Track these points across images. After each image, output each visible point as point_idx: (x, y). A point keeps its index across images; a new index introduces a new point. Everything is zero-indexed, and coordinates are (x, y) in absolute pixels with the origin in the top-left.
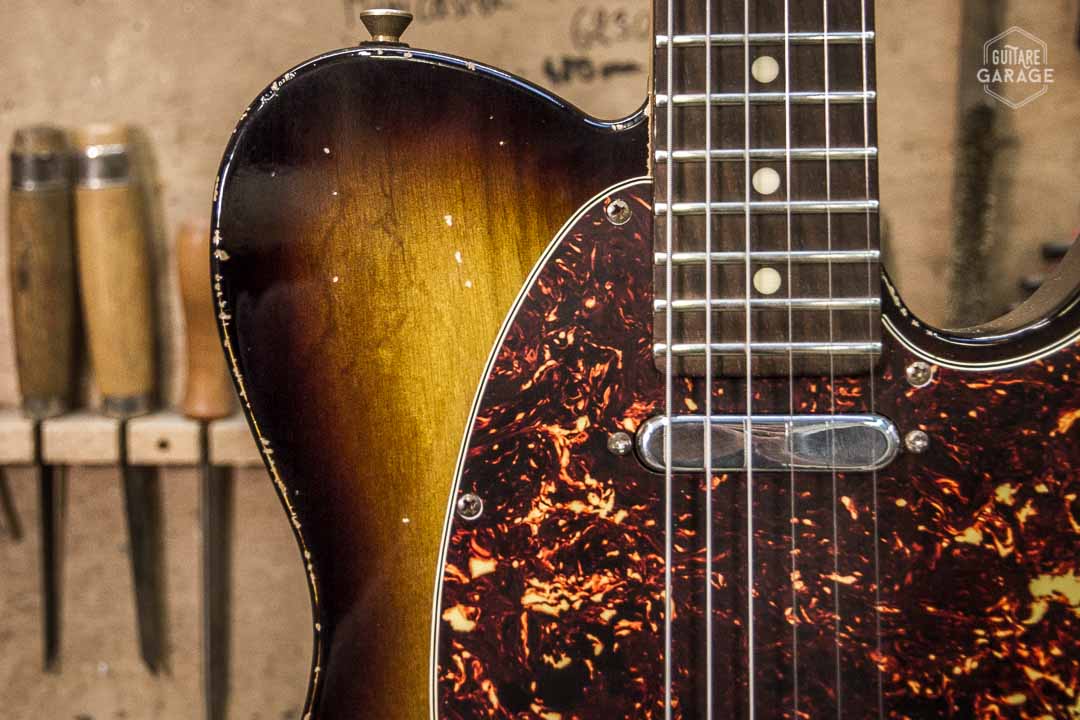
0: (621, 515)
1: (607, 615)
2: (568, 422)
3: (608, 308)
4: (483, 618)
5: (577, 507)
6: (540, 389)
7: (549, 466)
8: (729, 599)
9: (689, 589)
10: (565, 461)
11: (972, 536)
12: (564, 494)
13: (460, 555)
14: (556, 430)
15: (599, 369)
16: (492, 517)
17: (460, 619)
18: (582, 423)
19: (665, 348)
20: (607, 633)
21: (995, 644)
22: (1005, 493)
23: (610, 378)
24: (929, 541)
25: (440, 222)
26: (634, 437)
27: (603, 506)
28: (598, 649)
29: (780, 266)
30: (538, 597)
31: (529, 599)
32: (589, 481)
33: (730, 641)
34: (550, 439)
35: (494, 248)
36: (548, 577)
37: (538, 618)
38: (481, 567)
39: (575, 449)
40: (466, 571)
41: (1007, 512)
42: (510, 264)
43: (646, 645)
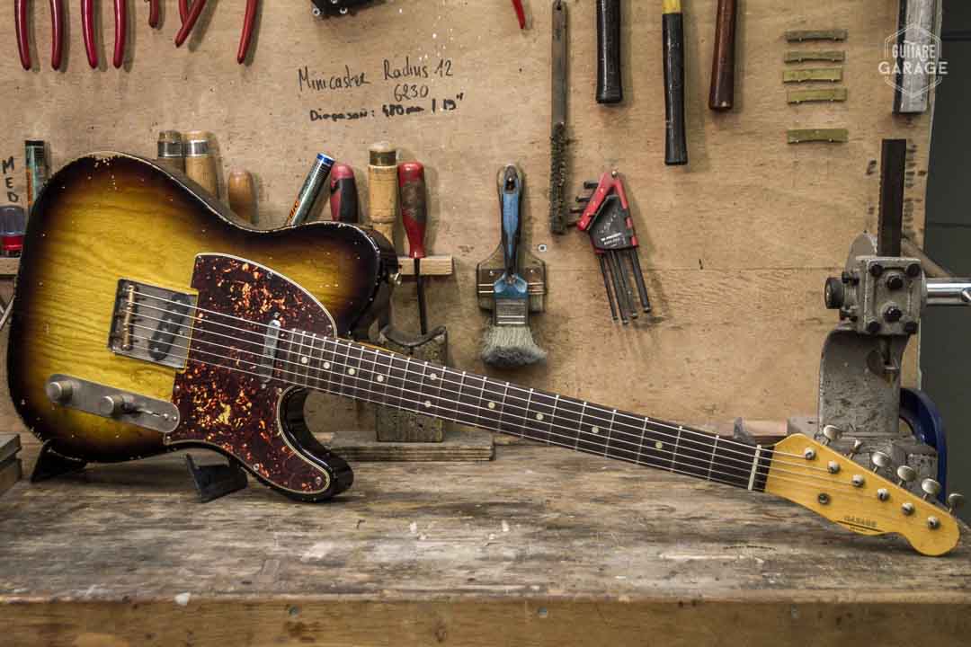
0: (261, 312)
1: (240, 303)
2: (284, 304)
3: (308, 320)
4: (245, 272)
5: (265, 301)
6: (293, 299)
7: (276, 297)
8: (238, 334)
9: (242, 324)
10: (276, 301)
11: (242, 394)
12: (269, 299)
13: (259, 270)
14: (283, 301)
15: (295, 315)
16: (266, 280)
17: (245, 267)
18: (284, 308)
19: (294, 331)
20: (236, 302)
21: (218, 393)
22: (250, 405)
23: (293, 317)
24: (243, 384)
25: (334, 283)
26: (277, 319)
27: (264, 308)
28: (233, 299)
29: (300, 363)
30: (247, 288)
31: (247, 285)
32: (271, 306)
33: (229, 331)
34: (281, 299)
35: (327, 295)
36: (251, 290)
37: (242, 286)
38: (256, 275)
39: (278, 304)
40: (256, 271)
41: (245, 404)
42: (323, 298)
43: (232, 311)
